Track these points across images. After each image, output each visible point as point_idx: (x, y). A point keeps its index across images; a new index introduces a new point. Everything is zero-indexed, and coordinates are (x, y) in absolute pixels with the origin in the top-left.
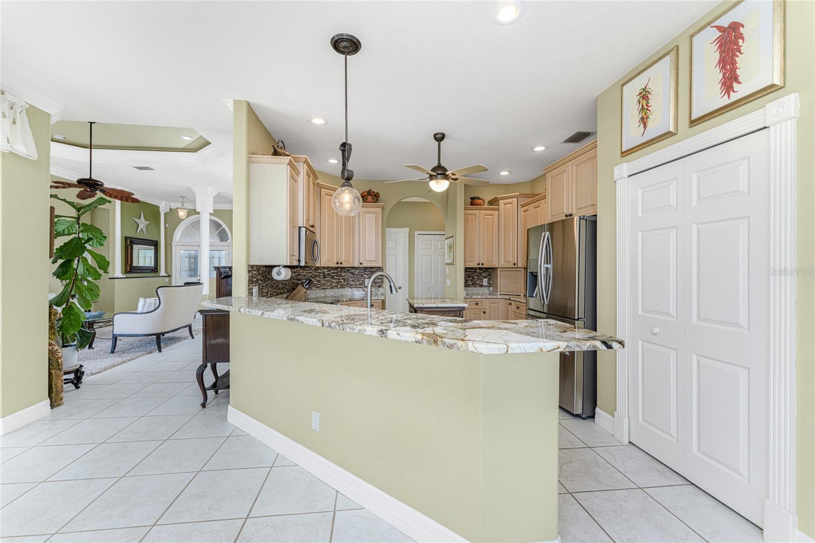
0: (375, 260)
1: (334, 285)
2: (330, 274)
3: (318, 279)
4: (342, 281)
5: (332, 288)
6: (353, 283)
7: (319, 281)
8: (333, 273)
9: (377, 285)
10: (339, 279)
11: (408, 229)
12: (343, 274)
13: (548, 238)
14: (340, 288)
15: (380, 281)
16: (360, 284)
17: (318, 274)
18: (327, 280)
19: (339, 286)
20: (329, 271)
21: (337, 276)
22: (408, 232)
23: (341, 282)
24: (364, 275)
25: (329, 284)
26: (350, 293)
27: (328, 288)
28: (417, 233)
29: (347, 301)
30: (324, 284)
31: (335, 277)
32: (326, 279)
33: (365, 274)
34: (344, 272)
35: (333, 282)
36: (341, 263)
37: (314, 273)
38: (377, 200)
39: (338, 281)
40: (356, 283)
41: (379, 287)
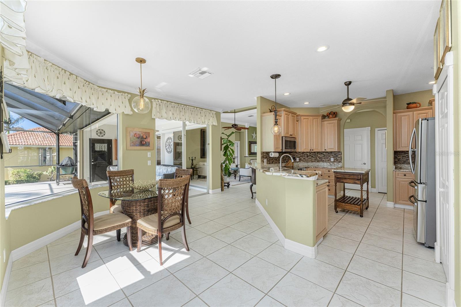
0: (333, 148)
1: (313, 160)
2: (311, 155)
3: (304, 157)
4: (318, 159)
5: (312, 162)
6: (324, 160)
7: (304, 158)
8: (312, 155)
9: (338, 161)
10: (316, 158)
11: (370, 127)
12: (319, 155)
13: (415, 132)
14: (317, 162)
15: (340, 159)
16: (328, 160)
17: (304, 155)
18: (309, 158)
19: (316, 161)
20: (310, 154)
21: (315, 156)
22: (370, 129)
23: (317, 159)
24: (331, 156)
25: (310, 160)
26: (322, 165)
27: (309, 162)
28: (376, 129)
29: (314, 168)
30: (308, 160)
31: (314, 157)
32: (308, 157)
33: (331, 155)
34: (320, 154)
35: (313, 159)
36: (313, 150)
37: (301, 155)
38: (336, 116)
39: (315, 158)
40: (326, 160)
41: (340, 162)
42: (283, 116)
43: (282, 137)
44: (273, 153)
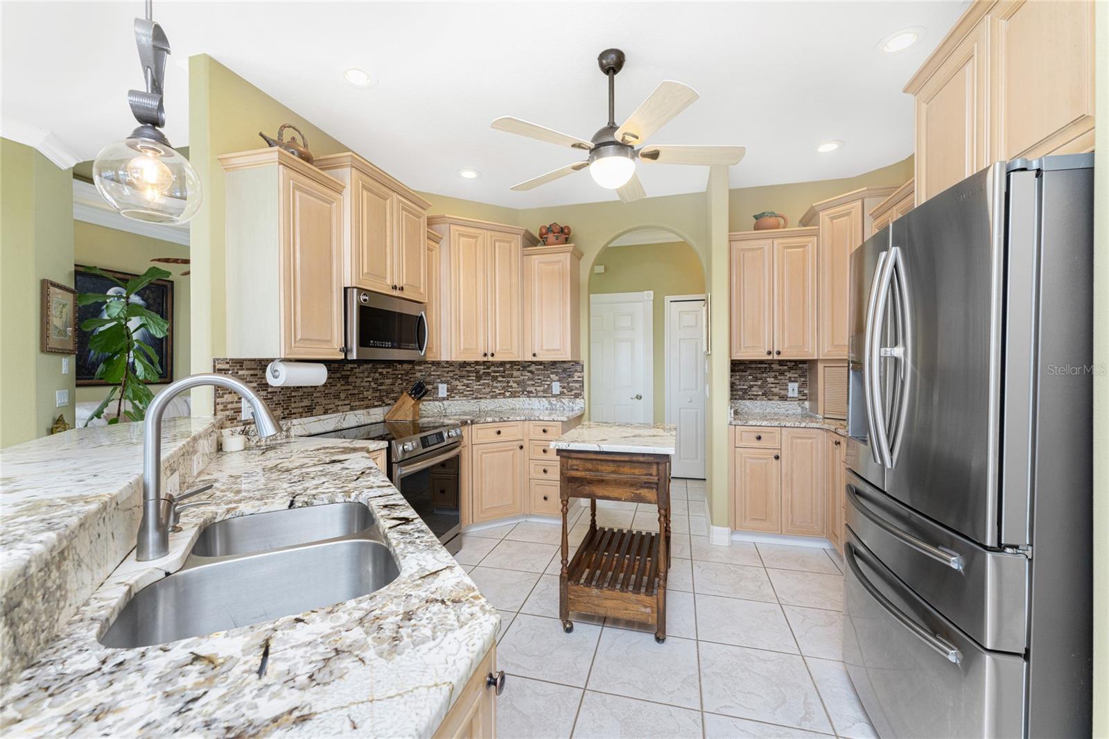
0: (558, 347)
1: (498, 392)
2: (489, 374)
3: (465, 382)
4: (515, 385)
5: (492, 397)
6: (532, 389)
7: (467, 386)
8: (495, 372)
9: (573, 393)
10: (508, 382)
11: (651, 293)
12: (516, 373)
14: (510, 397)
15: (577, 385)
16: (544, 391)
17: (464, 373)
18: (484, 384)
19: (508, 394)
20: (488, 368)
21: (503, 377)
22: (650, 298)
23: (511, 387)
24: (551, 376)
25: (487, 390)
26: (526, 406)
27: (486, 398)
28: (668, 298)
30: (479, 391)
31: (500, 379)
32: (482, 382)
33: (552, 373)
34: (519, 370)
35: (496, 387)
36: (493, 355)
37: (457, 372)
38: (567, 239)
39: (505, 384)
40: (538, 389)
41: (577, 396)
42: (347, 192)
43: (346, 289)
44: (283, 369)
